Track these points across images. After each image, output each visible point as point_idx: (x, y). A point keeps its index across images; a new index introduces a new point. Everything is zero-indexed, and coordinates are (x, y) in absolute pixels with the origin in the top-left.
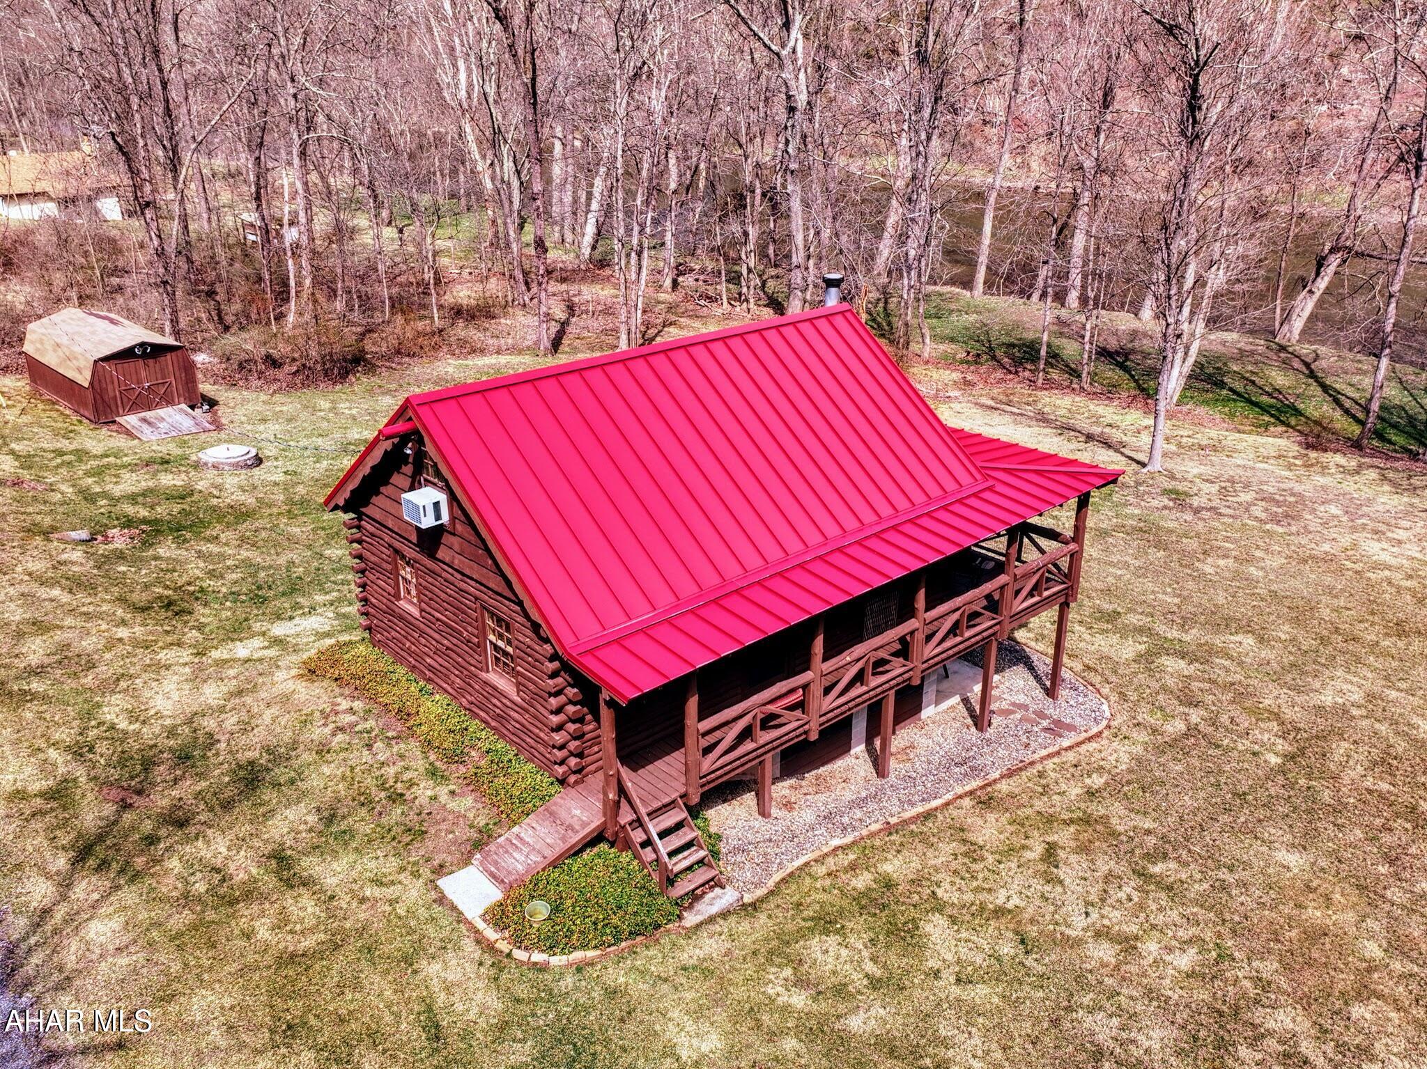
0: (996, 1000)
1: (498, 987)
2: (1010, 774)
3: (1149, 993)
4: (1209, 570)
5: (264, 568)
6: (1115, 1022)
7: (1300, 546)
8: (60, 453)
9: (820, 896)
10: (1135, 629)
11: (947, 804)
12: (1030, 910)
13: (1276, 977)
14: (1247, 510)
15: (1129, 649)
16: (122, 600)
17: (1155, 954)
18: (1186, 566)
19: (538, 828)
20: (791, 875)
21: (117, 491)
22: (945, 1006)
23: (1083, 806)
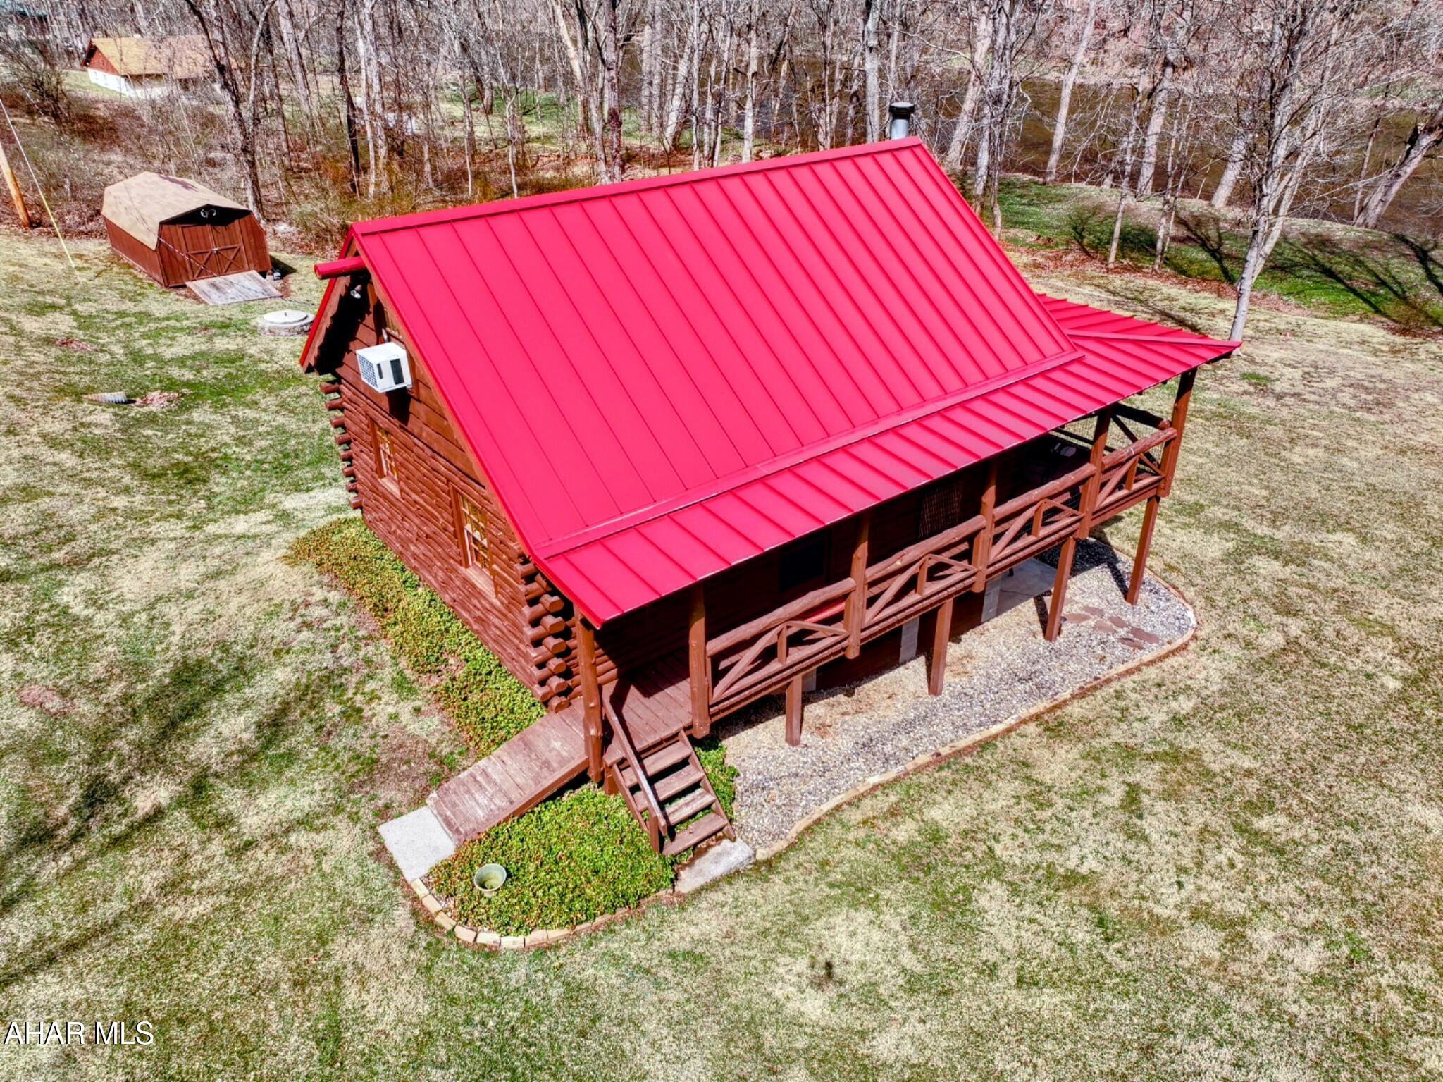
0: (1069, 1013)
1: (429, 980)
2: (1083, 693)
3: (1267, 1006)
4: (1299, 460)
5: (296, 436)
6: (1226, 1053)
7: (1396, 435)
8: (121, 314)
9: (850, 852)
10: (1221, 524)
11: (1009, 730)
12: (1109, 877)
13: (1430, 987)
14: (1334, 396)
15: (1215, 547)
16: (135, 466)
17: (1270, 947)
18: (1271, 455)
19: (509, 762)
20: (818, 822)
21: (168, 353)
22: (1003, 1021)
23: (1170, 737)
